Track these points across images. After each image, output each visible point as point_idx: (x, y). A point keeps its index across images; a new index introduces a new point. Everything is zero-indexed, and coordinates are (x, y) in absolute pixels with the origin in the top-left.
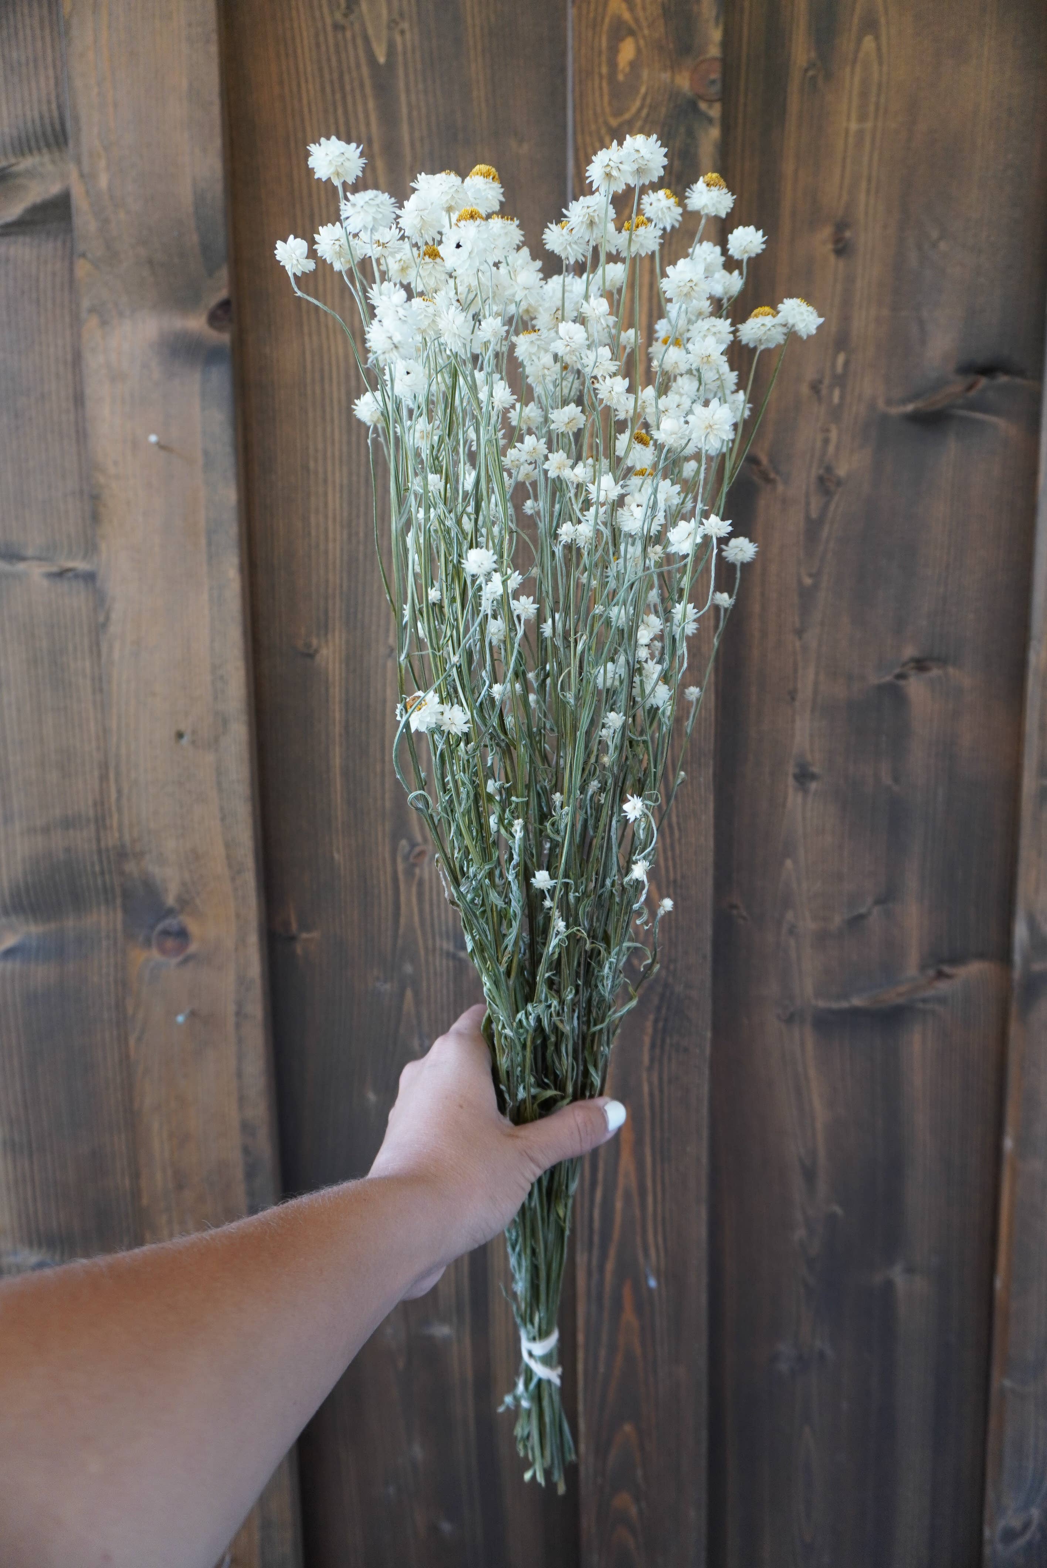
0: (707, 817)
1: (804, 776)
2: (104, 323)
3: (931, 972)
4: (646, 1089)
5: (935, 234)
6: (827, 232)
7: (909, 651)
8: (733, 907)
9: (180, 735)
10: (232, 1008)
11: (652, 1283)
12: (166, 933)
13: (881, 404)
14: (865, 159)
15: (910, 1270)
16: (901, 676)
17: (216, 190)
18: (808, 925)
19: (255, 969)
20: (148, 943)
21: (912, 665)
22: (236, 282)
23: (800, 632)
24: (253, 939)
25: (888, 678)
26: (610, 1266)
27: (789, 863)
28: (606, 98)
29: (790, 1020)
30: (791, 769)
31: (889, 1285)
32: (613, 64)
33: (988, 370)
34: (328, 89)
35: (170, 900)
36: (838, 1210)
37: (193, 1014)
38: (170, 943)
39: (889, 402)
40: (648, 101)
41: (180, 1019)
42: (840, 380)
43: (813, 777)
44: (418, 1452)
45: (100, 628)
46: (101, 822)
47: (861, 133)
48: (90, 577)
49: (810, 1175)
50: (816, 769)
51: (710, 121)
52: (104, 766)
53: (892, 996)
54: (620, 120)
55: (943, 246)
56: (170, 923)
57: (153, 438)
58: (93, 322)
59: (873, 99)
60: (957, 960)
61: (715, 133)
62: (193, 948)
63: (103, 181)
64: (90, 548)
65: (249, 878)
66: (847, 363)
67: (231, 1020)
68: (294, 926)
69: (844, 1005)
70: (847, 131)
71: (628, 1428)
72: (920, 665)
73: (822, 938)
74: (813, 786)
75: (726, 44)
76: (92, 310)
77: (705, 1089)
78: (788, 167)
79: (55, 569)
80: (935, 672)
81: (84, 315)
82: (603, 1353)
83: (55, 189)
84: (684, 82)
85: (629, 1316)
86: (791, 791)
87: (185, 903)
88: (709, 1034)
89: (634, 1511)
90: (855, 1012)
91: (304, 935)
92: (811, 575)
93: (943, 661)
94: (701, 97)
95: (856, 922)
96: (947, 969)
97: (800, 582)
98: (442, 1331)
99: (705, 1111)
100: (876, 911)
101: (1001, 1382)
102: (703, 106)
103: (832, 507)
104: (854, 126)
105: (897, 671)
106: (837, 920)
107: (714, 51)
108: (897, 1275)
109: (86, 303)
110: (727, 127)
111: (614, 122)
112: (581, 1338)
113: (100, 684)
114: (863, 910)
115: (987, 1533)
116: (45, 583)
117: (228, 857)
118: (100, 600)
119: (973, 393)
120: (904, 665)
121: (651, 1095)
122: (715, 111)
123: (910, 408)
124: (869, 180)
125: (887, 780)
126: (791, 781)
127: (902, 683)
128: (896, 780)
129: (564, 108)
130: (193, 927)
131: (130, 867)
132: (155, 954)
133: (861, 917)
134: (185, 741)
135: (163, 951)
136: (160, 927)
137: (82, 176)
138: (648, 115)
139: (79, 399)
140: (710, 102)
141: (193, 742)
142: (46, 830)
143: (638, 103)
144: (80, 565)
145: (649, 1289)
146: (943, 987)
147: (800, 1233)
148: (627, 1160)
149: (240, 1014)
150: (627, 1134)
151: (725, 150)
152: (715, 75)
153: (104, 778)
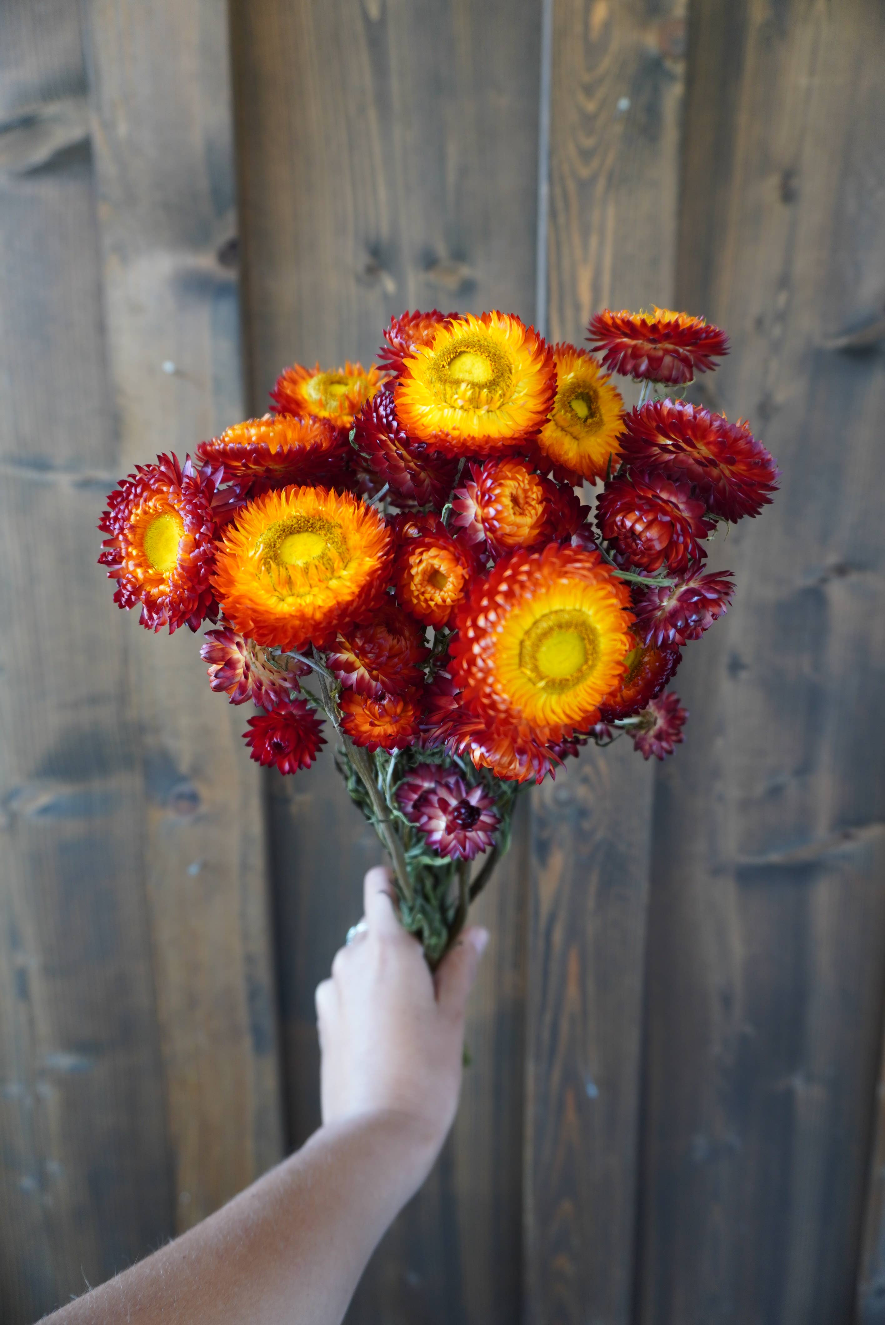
1: (735, 666)
2: (124, 261)
3: (838, 834)
4: (591, 931)
5: (873, 183)
6: (774, 181)
7: (833, 559)
10: (237, 860)
11: (592, 1091)
12: (181, 797)
13: (817, 339)
15: (809, 1079)
16: (824, 580)
17: (225, 139)
18: (734, 793)
19: (257, 827)
20: (165, 805)
21: (834, 570)
22: (244, 224)
24: (255, 803)
25: (812, 582)
26: (556, 1074)
27: (720, 741)
28: (580, 56)
29: (715, 872)
30: (724, 660)
31: (790, 1092)
32: (587, 24)
35: (184, 767)
36: (750, 1030)
37: (205, 866)
38: (183, 805)
39: (824, 336)
40: (618, 58)
41: (194, 870)
42: (782, 317)
43: (743, 667)
46: (122, 698)
47: (809, 88)
49: (727, 1001)
50: (746, 660)
51: (674, 78)
53: (804, 853)
54: (592, 76)
57: (168, 366)
58: (114, 259)
59: (822, 56)
60: (861, 821)
61: (678, 89)
62: (204, 808)
63: (123, 129)
64: (111, 461)
66: (788, 301)
67: (236, 871)
68: (290, 790)
69: (762, 860)
70: (797, 86)
71: (567, 1205)
72: (841, 570)
73: (745, 805)
74: (744, 675)
75: (692, 5)
76: (113, 248)
77: (642, 931)
78: (743, 119)
79: (81, 479)
80: (854, 578)
81: (106, 252)
82: (548, 1145)
83: (76, 134)
84: (651, 40)
85: (571, 1115)
86: (723, 679)
87: (197, 771)
88: (646, 886)
89: (570, 1271)
90: (772, 868)
91: (299, 797)
93: (861, 567)
94: (666, 55)
95: (775, 792)
96: (852, 831)
99: (640, 951)
100: (794, 782)
102: (668, 64)
104: (803, 81)
105: (821, 576)
106: (759, 789)
107: (680, 11)
108: (798, 1084)
109: (108, 242)
110: (690, 82)
111: (587, 78)
114: (782, 781)
115: (862, 1289)
116: (72, 490)
117: (234, 732)
120: (827, 570)
121: (596, 936)
122: (679, 68)
123: (843, 342)
125: (807, 669)
126: (724, 670)
127: (824, 586)
128: (816, 670)
130: (204, 791)
131: (149, 740)
132: (171, 815)
133: (780, 788)
135: (178, 811)
136: (175, 790)
137: (102, 123)
138: (618, 72)
139: (100, 328)
140: (675, 60)
142: (75, 706)
143: (609, 61)
144: (103, 475)
145: (590, 1098)
146: (848, 847)
147: (717, 1048)
148: (572, 990)
149: (245, 867)
150: (573, 967)
151: (687, 104)
152: (680, 33)
153: (124, 662)
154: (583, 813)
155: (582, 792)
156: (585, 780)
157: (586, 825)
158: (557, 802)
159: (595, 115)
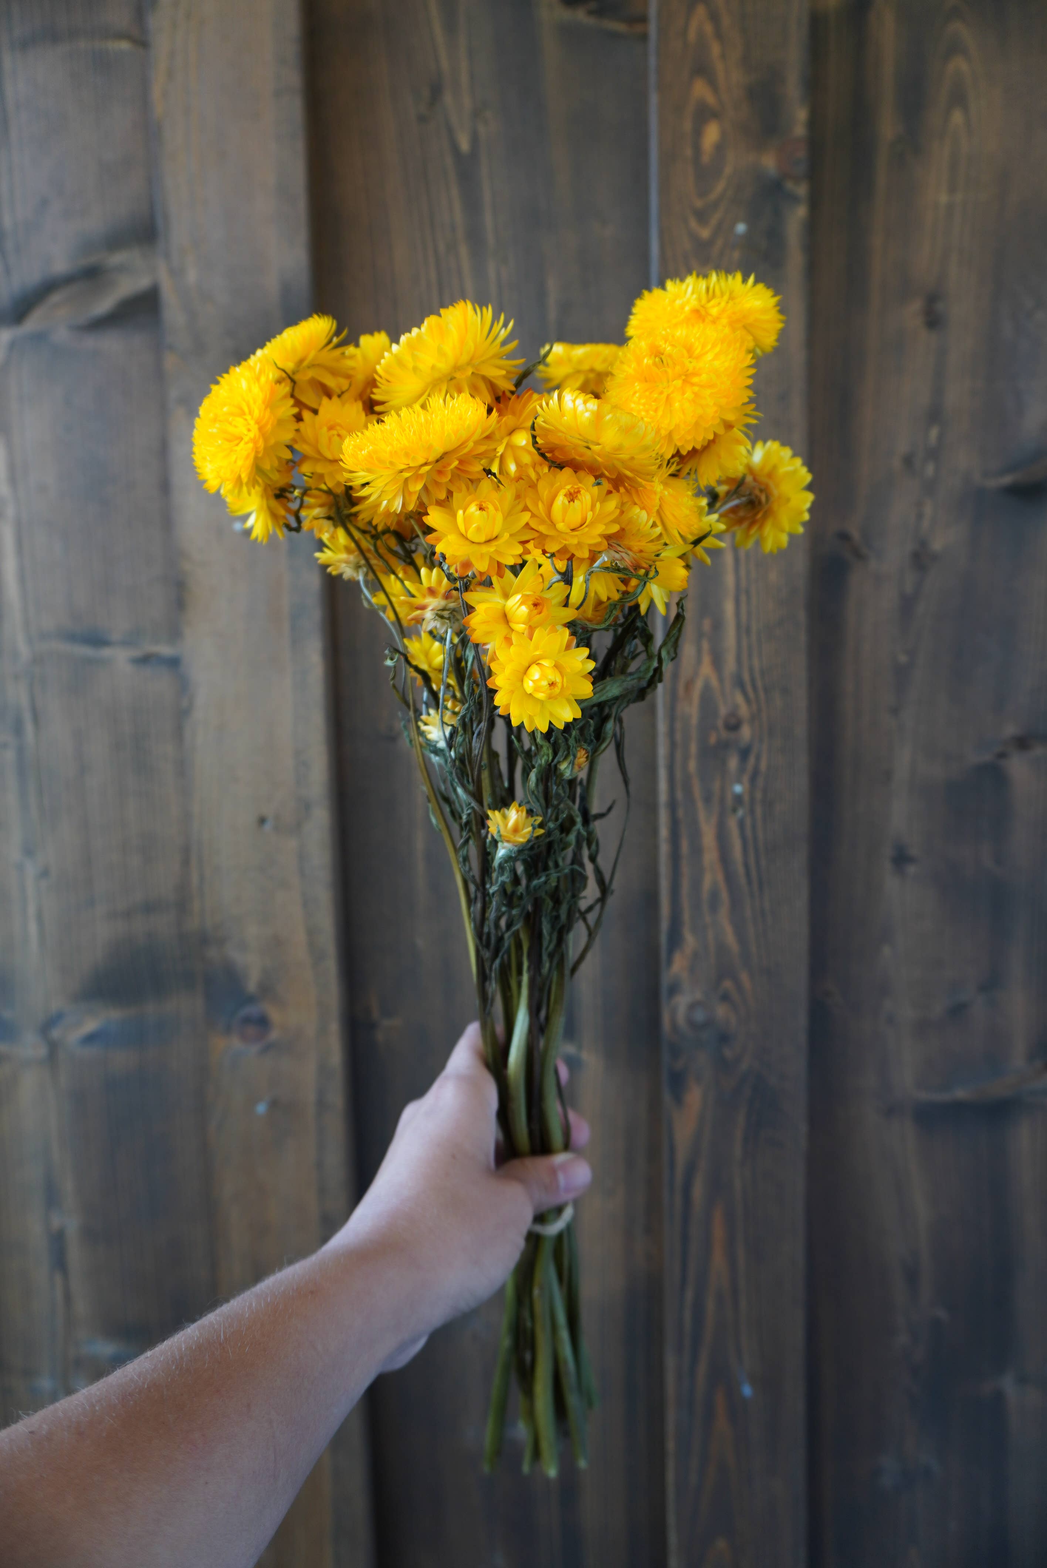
0: (801, 903)
1: (901, 859)
2: (190, 412)
3: (1039, 1064)
4: (738, 1185)
5: (1030, 304)
6: (916, 306)
7: (1011, 730)
8: (828, 994)
9: (262, 821)
10: (312, 1097)
11: (747, 1390)
12: (247, 1020)
13: (977, 478)
14: (957, 231)
15: (1021, 1380)
16: (1002, 755)
17: (303, 280)
18: (908, 1014)
19: (336, 1056)
20: (229, 1030)
21: (1014, 743)
23: (895, 711)
24: (335, 1027)
25: (988, 757)
26: (702, 1369)
27: (886, 950)
28: (691, 180)
29: (889, 1112)
30: (887, 851)
31: (999, 1397)
32: (697, 147)
34: (412, 180)
35: (252, 986)
36: (943, 1314)
37: (274, 1104)
38: (250, 1031)
39: (985, 475)
40: (733, 181)
41: (261, 1108)
42: (934, 454)
43: (910, 860)
45: (182, 714)
46: (182, 905)
47: (951, 205)
48: (174, 663)
49: (912, 1278)
50: (913, 852)
51: (797, 199)
52: (186, 851)
53: (998, 1089)
54: (705, 201)
55: (1039, 315)
56: (251, 1010)
58: (178, 414)
59: (963, 172)
61: (801, 212)
62: (274, 1035)
63: (192, 276)
64: (175, 633)
65: (331, 966)
66: (940, 437)
67: (312, 1110)
68: (376, 1014)
69: (946, 1097)
70: (937, 203)
71: (721, 1544)
72: (1022, 743)
73: (922, 1027)
74: (911, 869)
75: (813, 123)
76: (179, 400)
77: (801, 1186)
78: (877, 241)
79: (139, 654)
80: (1038, 751)
81: (172, 405)
82: (694, 1464)
83: (143, 283)
84: (769, 162)
85: (722, 1424)
86: (887, 875)
87: (267, 990)
88: (804, 1128)
90: (958, 1106)
91: (386, 1022)
92: (906, 653)
94: (786, 177)
95: (958, 1011)
97: (895, 660)
99: (800, 1208)
100: (980, 999)
102: (789, 185)
103: (927, 583)
104: (944, 198)
105: (998, 749)
106: (938, 1009)
107: (800, 130)
108: (1008, 1384)
109: (173, 394)
110: (814, 203)
111: (699, 204)
112: (671, 1445)
113: (183, 768)
114: (965, 998)
116: (130, 668)
117: (310, 944)
118: (183, 686)
120: (1005, 743)
121: (744, 1191)
122: (802, 190)
123: (1007, 480)
124: (961, 253)
125: (988, 862)
126: (888, 864)
127: (1003, 762)
128: (998, 863)
130: (274, 1015)
131: (212, 953)
132: (236, 1043)
133: (963, 1006)
134: (268, 827)
135: (244, 1038)
136: (242, 1014)
137: (171, 270)
138: (733, 196)
140: (797, 181)
141: (276, 828)
142: (127, 915)
143: (723, 184)
144: (165, 650)
145: (745, 1400)
147: (903, 1339)
148: (718, 1259)
149: (321, 1104)
150: (719, 1232)
151: (812, 227)
152: (802, 153)
153: (186, 862)
154: (724, 1038)
155: (721, 1011)
156: (725, 998)
157: (728, 1053)
158: (691, 1023)
159: (711, 242)
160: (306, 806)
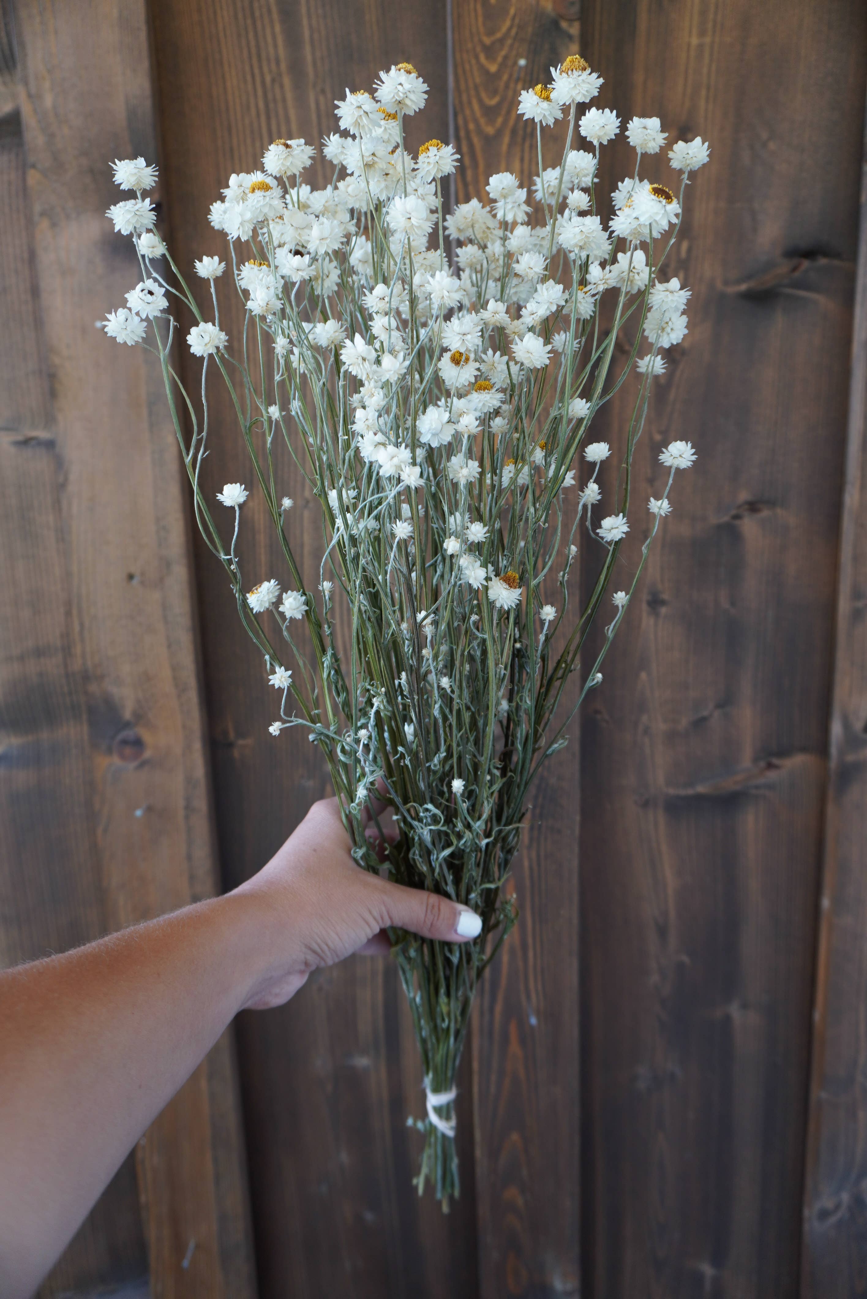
1: (655, 602)
2: (54, 225)
3: (762, 764)
4: (526, 863)
5: (764, 135)
6: (672, 135)
7: (744, 496)
8: (597, 712)
9: (131, 577)
10: (181, 803)
11: (533, 1021)
12: (125, 742)
13: (719, 285)
14: (705, 70)
15: (744, 1006)
16: (737, 517)
17: (146, 106)
18: (660, 726)
19: (200, 770)
20: (109, 751)
21: (746, 507)
22: (166, 187)
23: (651, 481)
24: (198, 745)
25: (725, 519)
26: (499, 1008)
27: (643, 675)
28: (480, 19)
29: (646, 804)
30: (645, 597)
31: (728, 1019)
33: (810, 254)
34: (240, 16)
35: (127, 715)
36: (686, 959)
37: (149, 809)
38: (128, 751)
39: (726, 283)
40: (517, 21)
41: (139, 813)
42: (684, 264)
43: (663, 603)
44: (344, 1157)
45: (61, 487)
46: (67, 650)
47: (701, 46)
48: (50, 445)
49: (662, 932)
50: (665, 596)
51: (570, 37)
52: (68, 604)
53: (730, 784)
54: (493, 38)
55: (772, 146)
57: (99, 324)
58: (44, 224)
59: (711, 16)
60: (784, 752)
61: (574, 49)
62: (148, 754)
63: (48, 101)
64: (50, 419)
65: (193, 696)
66: (689, 250)
67: (181, 813)
68: (232, 735)
69: (690, 792)
70: (689, 45)
71: (515, 1136)
72: (753, 507)
73: (671, 737)
74: (663, 610)
76: (43, 214)
77: (575, 863)
78: (639, 77)
79: (20, 438)
80: (766, 513)
81: (36, 218)
82: (494, 1078)
83: (7, 107)
84: (547, 4)
85: (515, 1047)
86: (644, 615)
87: (139, 717)
88: (578, 818)
89: (520, 1201)
90: (699, 798)
91: (241, 742)
92: (660, 432)
93: (772, 503)
94: (562, 17)
95: (700, 723)
96: (775, 761)
97: (651, 438)
98: (362, 1062)
99: (575, 881)
100: (717, 714)
101: (819, 1094)
102: (564, 25)
103: (678, 373)
104: (695, 41)
105: (734, 512)
106: (684, 722)
108: (734, 1010)
109: (37, 208)
110: (585, 43)
111: (487, 41)
112: (476, 1065)
113: (62, 535)
114: (705, 713)
115: (806, 1212)
116: (13, 450)
117: (175, 678)
118: (59, 463)
119: (797, 274)
120: (739, 507)
121: (531, 868)
122: (575, 30)
123: (743, 287)
124: (708, 89)
125: (725, 604)
126: (644, 606)
127: (737, 522)
128: (733, 604)
129: (445, 29)
130: (147, 737)
131: (93, 688)
132: (116, 760)
133: (704, 720)
134: (135, 582)
135: (122, 757)
136: (120, 737)
137: (30, 96)
138: (517, 34)
139: (35, 292)
140: (570, 21)
141: (142, 583)
142: (22, 658)
143: (508, 23)
144: (43, 434)
145: (532, 1028)
146: (772, 775)
147: (655, 978)
149: (188, 808)
153: (68, 614)
159: (497, 76)
160: (167, 564)
